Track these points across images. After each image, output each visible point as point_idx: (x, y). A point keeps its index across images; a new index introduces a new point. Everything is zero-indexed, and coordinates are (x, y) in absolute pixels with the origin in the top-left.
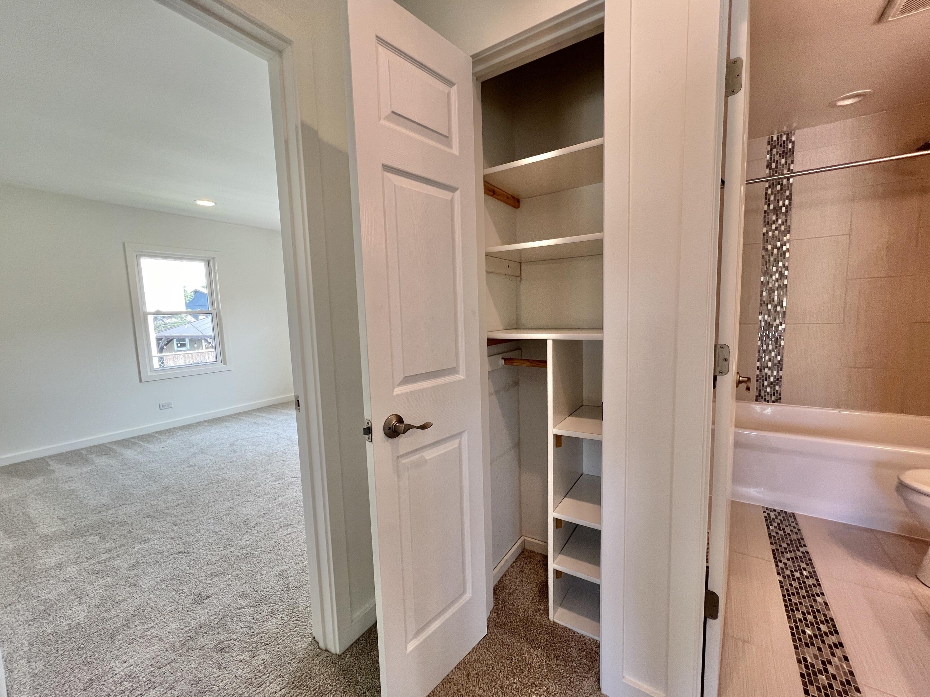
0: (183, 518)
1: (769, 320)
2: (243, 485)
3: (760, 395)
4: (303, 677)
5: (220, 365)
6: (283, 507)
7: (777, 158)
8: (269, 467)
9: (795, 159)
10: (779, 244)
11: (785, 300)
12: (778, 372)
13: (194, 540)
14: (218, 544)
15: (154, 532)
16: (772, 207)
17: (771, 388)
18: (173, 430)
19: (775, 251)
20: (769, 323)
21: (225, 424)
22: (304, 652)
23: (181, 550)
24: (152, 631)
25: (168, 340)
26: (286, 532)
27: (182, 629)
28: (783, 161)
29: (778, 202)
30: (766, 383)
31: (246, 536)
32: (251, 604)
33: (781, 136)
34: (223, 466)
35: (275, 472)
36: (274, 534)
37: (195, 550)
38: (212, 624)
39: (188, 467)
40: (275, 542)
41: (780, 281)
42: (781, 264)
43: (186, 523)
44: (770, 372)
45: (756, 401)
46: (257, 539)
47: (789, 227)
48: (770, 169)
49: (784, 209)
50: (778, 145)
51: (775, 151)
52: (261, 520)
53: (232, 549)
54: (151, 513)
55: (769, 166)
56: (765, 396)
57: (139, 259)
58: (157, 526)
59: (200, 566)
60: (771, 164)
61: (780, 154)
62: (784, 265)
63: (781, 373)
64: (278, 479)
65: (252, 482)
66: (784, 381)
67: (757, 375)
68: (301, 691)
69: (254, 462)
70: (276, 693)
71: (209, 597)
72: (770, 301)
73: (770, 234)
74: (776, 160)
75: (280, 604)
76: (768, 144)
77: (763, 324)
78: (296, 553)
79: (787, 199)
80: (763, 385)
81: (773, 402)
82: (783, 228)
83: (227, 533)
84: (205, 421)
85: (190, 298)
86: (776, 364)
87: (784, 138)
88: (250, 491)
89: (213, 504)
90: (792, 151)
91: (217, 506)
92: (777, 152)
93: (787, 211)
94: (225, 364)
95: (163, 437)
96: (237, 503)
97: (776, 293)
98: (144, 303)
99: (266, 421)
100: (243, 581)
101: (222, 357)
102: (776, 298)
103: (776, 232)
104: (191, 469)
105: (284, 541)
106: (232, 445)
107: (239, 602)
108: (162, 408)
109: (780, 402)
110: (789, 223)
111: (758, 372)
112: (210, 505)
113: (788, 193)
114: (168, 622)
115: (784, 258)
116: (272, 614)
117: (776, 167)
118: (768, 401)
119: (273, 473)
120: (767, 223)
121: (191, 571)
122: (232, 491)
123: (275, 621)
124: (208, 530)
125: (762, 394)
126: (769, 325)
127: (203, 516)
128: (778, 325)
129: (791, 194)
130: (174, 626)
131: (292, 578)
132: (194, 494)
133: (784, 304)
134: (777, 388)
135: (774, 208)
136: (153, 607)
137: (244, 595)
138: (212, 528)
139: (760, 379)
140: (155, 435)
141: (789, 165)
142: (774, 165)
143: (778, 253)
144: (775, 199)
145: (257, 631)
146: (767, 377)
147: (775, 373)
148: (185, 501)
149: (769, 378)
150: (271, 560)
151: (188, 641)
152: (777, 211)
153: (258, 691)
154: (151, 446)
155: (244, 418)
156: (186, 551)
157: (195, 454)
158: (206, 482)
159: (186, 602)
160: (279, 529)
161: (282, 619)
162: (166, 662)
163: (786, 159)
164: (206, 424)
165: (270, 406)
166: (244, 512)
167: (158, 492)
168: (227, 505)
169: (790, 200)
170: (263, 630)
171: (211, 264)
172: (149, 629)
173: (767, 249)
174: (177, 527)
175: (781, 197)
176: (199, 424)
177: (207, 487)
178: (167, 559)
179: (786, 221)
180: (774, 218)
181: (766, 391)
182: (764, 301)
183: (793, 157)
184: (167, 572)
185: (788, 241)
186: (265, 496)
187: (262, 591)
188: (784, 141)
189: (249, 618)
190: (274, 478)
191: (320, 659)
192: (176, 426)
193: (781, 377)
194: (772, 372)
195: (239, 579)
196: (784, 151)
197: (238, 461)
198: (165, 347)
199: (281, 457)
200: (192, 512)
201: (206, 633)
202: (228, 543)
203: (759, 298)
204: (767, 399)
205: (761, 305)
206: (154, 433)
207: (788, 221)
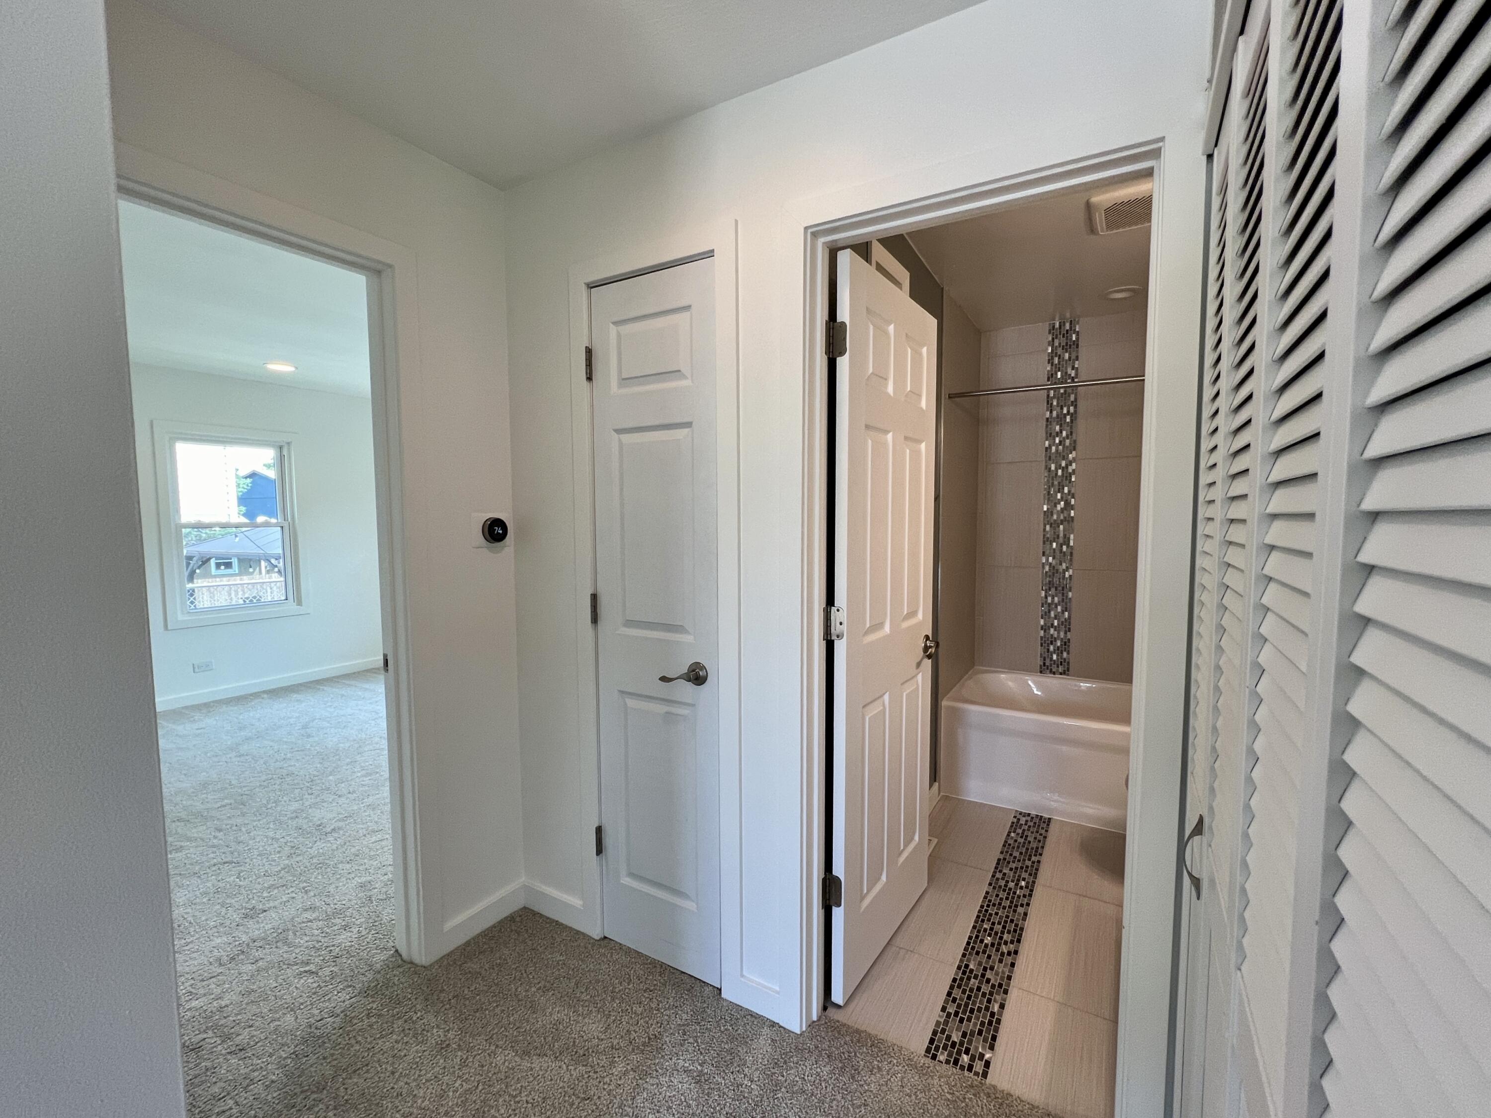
0: (230, 822)
1: (1054, 563)
2: (319, 781)
3: (1044, 664)
4: (379, 986)
5: (292, 606)
6: (374, 809)
7: (1060, 351)
8: (358, 758)
9: (1080, 355)
10: (1063, 464)
11: (1072, 536)
12: (1066, 633)
13: (246, 848)
14: (279, 852)
15: (189, 839)
16: (1055, 414)
17: (1058, 655)
18: (212, 704)
19: (1060, 472)
20: (1054, 567)
21: (295, 696)
22: (382, 963)
23: (227, 860)
24: (191, 946)
25: (204, 559)
26: (374, 839)
27: (230, 944)
28: (1067, 356)
29: (1062, 409)
30: (1052, 648)
31: (318, 843)
32: (320, 918)
33: (1064, 325)
34: (289, 755)
35: (367, 764)
36: (357, 841)
37: (248, 860)
38: (269, 938)
39: (236, 756)
40: (358, 850)
41: (1065, 512)
42: (1066, 490)
43: (234, 828)
44: (1056, 632)
45: (1041, 672)
46: (334, 847)
47: (1075, 441)
48: (1052, 365)
49: (1068, 419)
50: (1060, 334)
51: (1056, 343)
52: (341, 824)
53: (298, 859)
54: (184, 817)
55: (1051, 361)
56: (1051, 666)
57: (175, 443)
58: (193, 833)
59: (254, 877)
60: (1052, 359)
61: (1063, 346)
62: (1069, 491)
63: (1069, 635)
64: (370, 774)
65: (331, 778)
66: (1073, 646)
67: (1042, 638)
68: (374, 999)
69: (337, 750)
70: (344, 1001)
71: (265, 911)
72: (1054, 538)
73: (1054, 448)
74: (1059, 353)
75: (357, 918)
76: (1050, 333)
77: (1047, 568)
78: (385, 863)
79: (1072, 405)
80: (1048, 650)
81: (1061, 674)
82: (1068, 442)
83: (292, 840)
84: (264, 692)
85: (243, 488)
86: (1062, 622)
87: (1067, 326)
88: (328, 789)
89: (274, 805)
90: (1076, 344)
91: (279, 809)
92: (1060, 344)
93: (1072, 421)
94: (299, 603)
95: (198, 714)
96: (307, 804)
97: (1061, 527)
98: (177, 511)
99: (360, 693)
100: (312, 894)
101: (295, 592)
102: (1061, 535)
103: (1061, 447)
104: (242, 759)
105: (370, 849)
106: (305, 727)
107: (306, 916)
108: (197, 670)
109: (1068, 675)
110: (1074, 438)
111: (1042, 633)
112: (269, 806)
113: (1072, 398)
114: (212, 937)
115: (1070, 481)
116: (345, 928)
117: (1059, 362)
118: (1054, 673)
119: (362, 764)
120: (1050, 436)
121: (241, 883)
122: (301, 789)
123: (349, 934)
124: (267, 837)
125: (1048, 663)
126: (1054, 570)
127: (259, 820)
128: (1064, 572)
129: (1076, 399)
130: (219, 941)
131: (376, 890)
132: (246, 793)
133: (1072, 544)
134: (1065, 655)
135: (1058, 415)
136: (192, 921)
137: (313, 908)
138: (271, 834)
139: (1045, 643)
140: (183, 711)
141: (1074, 363)
142: (1056, 360)
143: (1063, 474)
144: (1058, 403)
145: (325, 944)
146: (1053, 641)
147: (1062, 635)
148: (232, 801)
149: (1055, 641)
150: (350, 871)
151: (238, 955)
152: (1061, 418)
153: (323, 999)
154: (180, 728)
155: (325, 688)
156: (235, 860)
157: (248, 739)
158: (264, 778)
159: (235, 916)
160: (365, 835)
161: (359, 932)
162: (210, 975)
163: (1070, 354)
164: (265, 696)
165: (368, 671)
166: (317, 815)
167: (192, 790)
168: (295, 806)
169: (1076, 407)
170: (333, 943)
171: (285, 452)
172: (187, 944)
173: (1050, 468)
174: (222, 833)
175: (1065, 403)
176: (256, 695)
177: (265, 784)
178: (208, 871)
179: (1071, 433)
180: (1058, 428)
181: (1051, 659)
182: (1048, 538)
183: (1077, 352)
184: (209, 884)
185: (1074, 459)
186: (349, 795)
187: (336, 904)
188: (1067, 331)
189: (316, 932)
190: (364, 772)
191: (401, 970)
192: (218, 697)
193: (1069, 640)
194: (1059, 633)
195: (306, 892)
196: (1067, 343)
197: (312, 749)
198: (198, 571)
199: (377, 743)
200: (243, 814)
201: (261, 947)
202: (292, 851)
203: (1042, 534)
204: (1053, 670)
205: (1044, 543)
206: (183, 708)
207: (1074, 435)
